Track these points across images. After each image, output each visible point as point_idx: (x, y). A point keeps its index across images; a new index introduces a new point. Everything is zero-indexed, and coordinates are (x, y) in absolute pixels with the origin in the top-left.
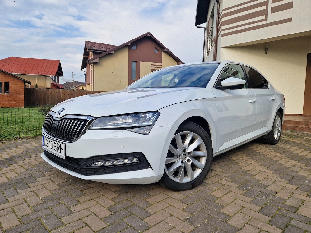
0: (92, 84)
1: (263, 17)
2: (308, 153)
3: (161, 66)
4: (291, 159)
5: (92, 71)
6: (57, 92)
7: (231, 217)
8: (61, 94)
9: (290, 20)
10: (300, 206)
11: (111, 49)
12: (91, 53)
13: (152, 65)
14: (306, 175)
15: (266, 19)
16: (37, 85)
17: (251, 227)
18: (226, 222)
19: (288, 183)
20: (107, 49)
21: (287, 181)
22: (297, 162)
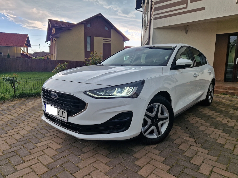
0: (55, 55)
1: (184, 6)
2: (209, 111)
3: (111, 40)
4: (196, 117)
5: (54, 43)
6: (25, 61)
7: (141, 168)
8: (29, 62)
9: (203, 9)
10: (194, 156)
11: (70, 26)
12: (54, 29)
13: (103, 39)
14: (204, 130)
15: (186, 7)
16: (9, 54)
17: (154, 176)
18: (137, 173)
19: (190, 137)
20: (66, 26)
21: (189, 135)
22: (200, 119)
